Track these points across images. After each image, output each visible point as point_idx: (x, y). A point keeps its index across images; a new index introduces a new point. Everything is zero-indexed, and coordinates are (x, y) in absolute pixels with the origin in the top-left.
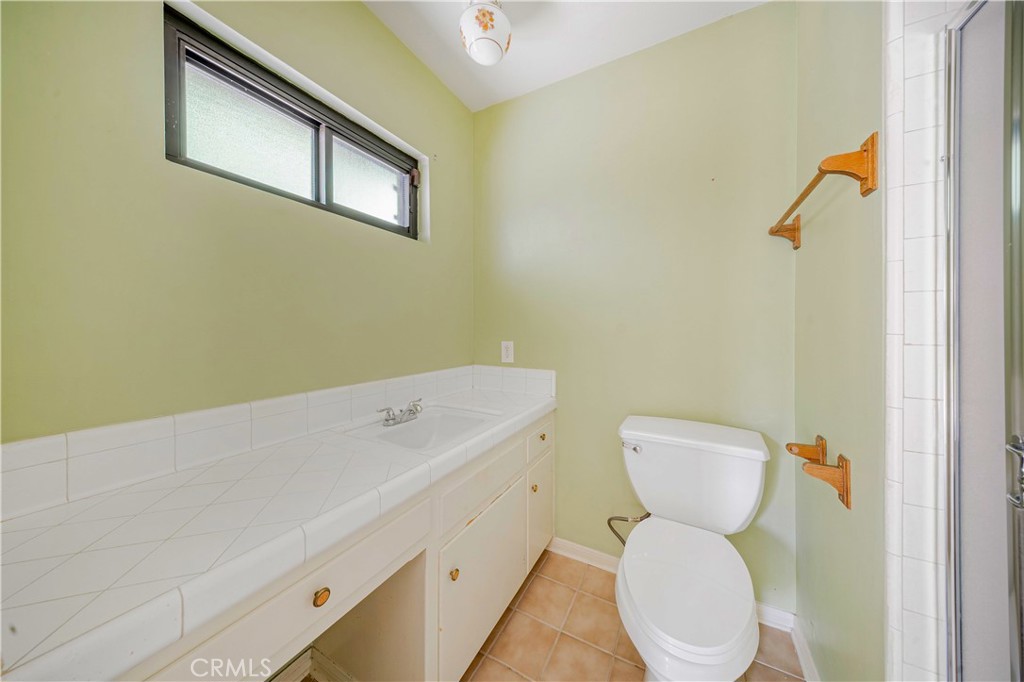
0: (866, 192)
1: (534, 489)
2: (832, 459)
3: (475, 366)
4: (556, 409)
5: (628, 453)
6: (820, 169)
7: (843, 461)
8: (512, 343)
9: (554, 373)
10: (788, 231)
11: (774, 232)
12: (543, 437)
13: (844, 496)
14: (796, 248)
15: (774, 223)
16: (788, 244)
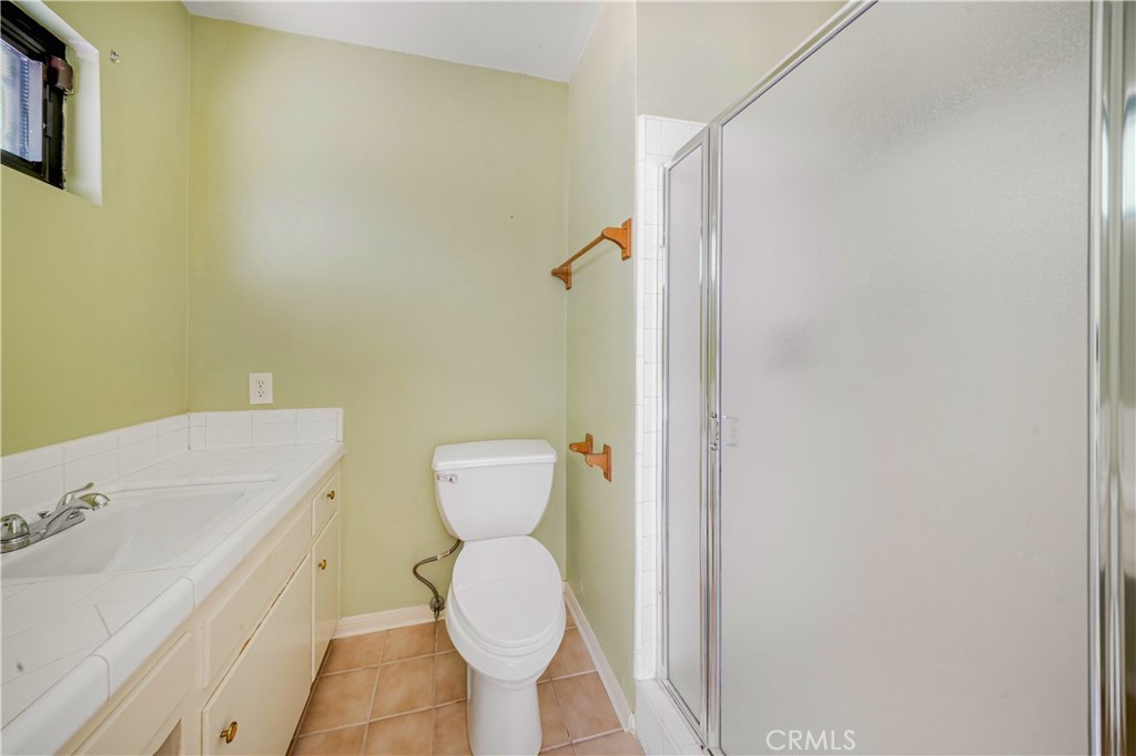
0: (625, 258)
1: (322, 566)
2: (598, 448)
3: (194, 415)
4: (343, 457)
5: (443, 486)
6: (602, 234)
7: (607, 449)
8: (271, 374)
9: (340, 410)
10: (563, 274)
11: (555, 273)
12: (331, 496)
13: (607, 475)
14: (568, 289)
15: (557, 267)
16: (563, 285)
